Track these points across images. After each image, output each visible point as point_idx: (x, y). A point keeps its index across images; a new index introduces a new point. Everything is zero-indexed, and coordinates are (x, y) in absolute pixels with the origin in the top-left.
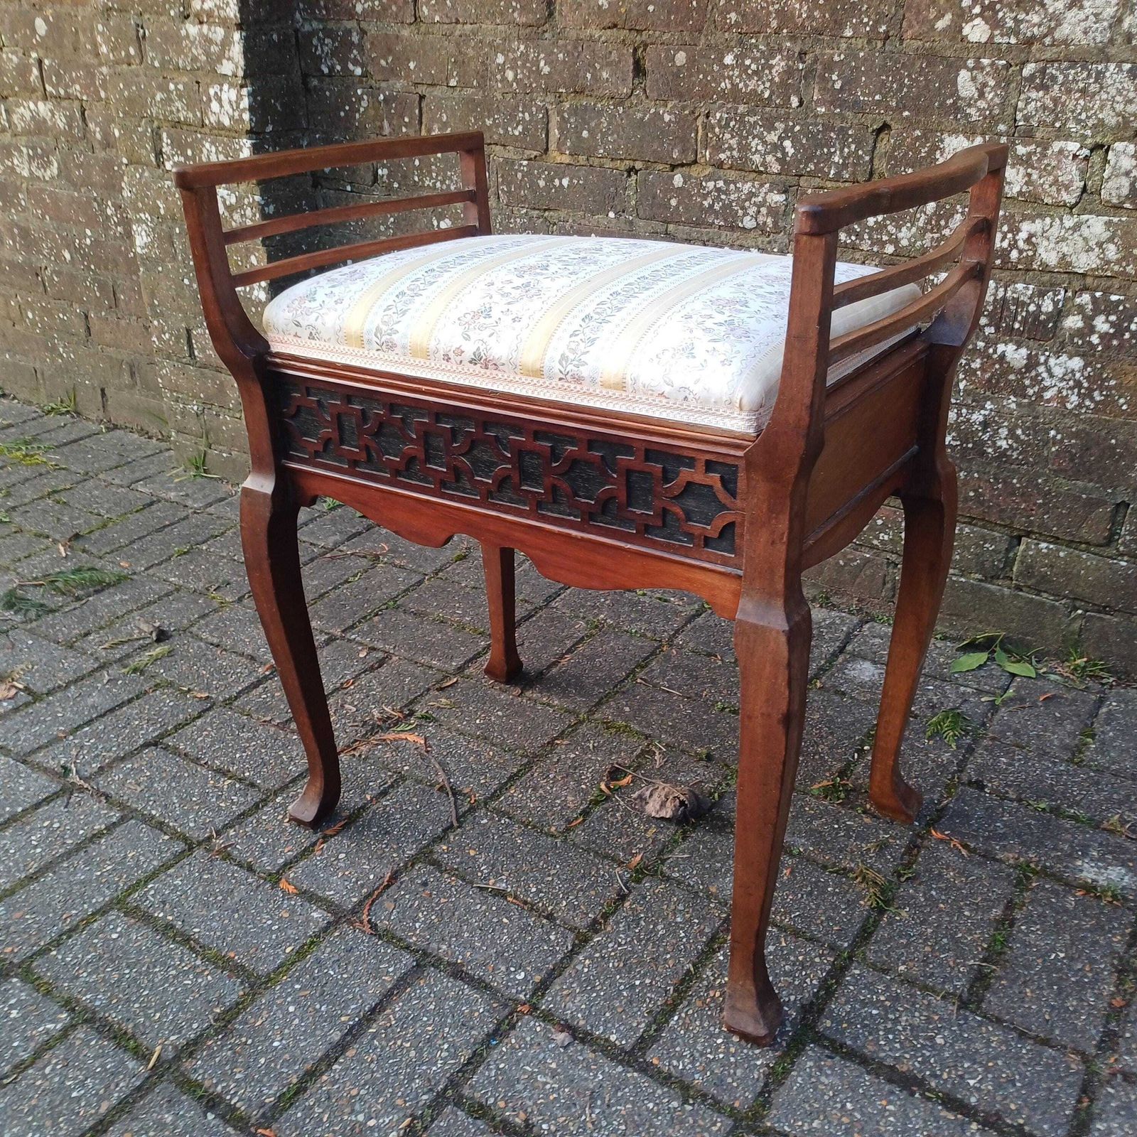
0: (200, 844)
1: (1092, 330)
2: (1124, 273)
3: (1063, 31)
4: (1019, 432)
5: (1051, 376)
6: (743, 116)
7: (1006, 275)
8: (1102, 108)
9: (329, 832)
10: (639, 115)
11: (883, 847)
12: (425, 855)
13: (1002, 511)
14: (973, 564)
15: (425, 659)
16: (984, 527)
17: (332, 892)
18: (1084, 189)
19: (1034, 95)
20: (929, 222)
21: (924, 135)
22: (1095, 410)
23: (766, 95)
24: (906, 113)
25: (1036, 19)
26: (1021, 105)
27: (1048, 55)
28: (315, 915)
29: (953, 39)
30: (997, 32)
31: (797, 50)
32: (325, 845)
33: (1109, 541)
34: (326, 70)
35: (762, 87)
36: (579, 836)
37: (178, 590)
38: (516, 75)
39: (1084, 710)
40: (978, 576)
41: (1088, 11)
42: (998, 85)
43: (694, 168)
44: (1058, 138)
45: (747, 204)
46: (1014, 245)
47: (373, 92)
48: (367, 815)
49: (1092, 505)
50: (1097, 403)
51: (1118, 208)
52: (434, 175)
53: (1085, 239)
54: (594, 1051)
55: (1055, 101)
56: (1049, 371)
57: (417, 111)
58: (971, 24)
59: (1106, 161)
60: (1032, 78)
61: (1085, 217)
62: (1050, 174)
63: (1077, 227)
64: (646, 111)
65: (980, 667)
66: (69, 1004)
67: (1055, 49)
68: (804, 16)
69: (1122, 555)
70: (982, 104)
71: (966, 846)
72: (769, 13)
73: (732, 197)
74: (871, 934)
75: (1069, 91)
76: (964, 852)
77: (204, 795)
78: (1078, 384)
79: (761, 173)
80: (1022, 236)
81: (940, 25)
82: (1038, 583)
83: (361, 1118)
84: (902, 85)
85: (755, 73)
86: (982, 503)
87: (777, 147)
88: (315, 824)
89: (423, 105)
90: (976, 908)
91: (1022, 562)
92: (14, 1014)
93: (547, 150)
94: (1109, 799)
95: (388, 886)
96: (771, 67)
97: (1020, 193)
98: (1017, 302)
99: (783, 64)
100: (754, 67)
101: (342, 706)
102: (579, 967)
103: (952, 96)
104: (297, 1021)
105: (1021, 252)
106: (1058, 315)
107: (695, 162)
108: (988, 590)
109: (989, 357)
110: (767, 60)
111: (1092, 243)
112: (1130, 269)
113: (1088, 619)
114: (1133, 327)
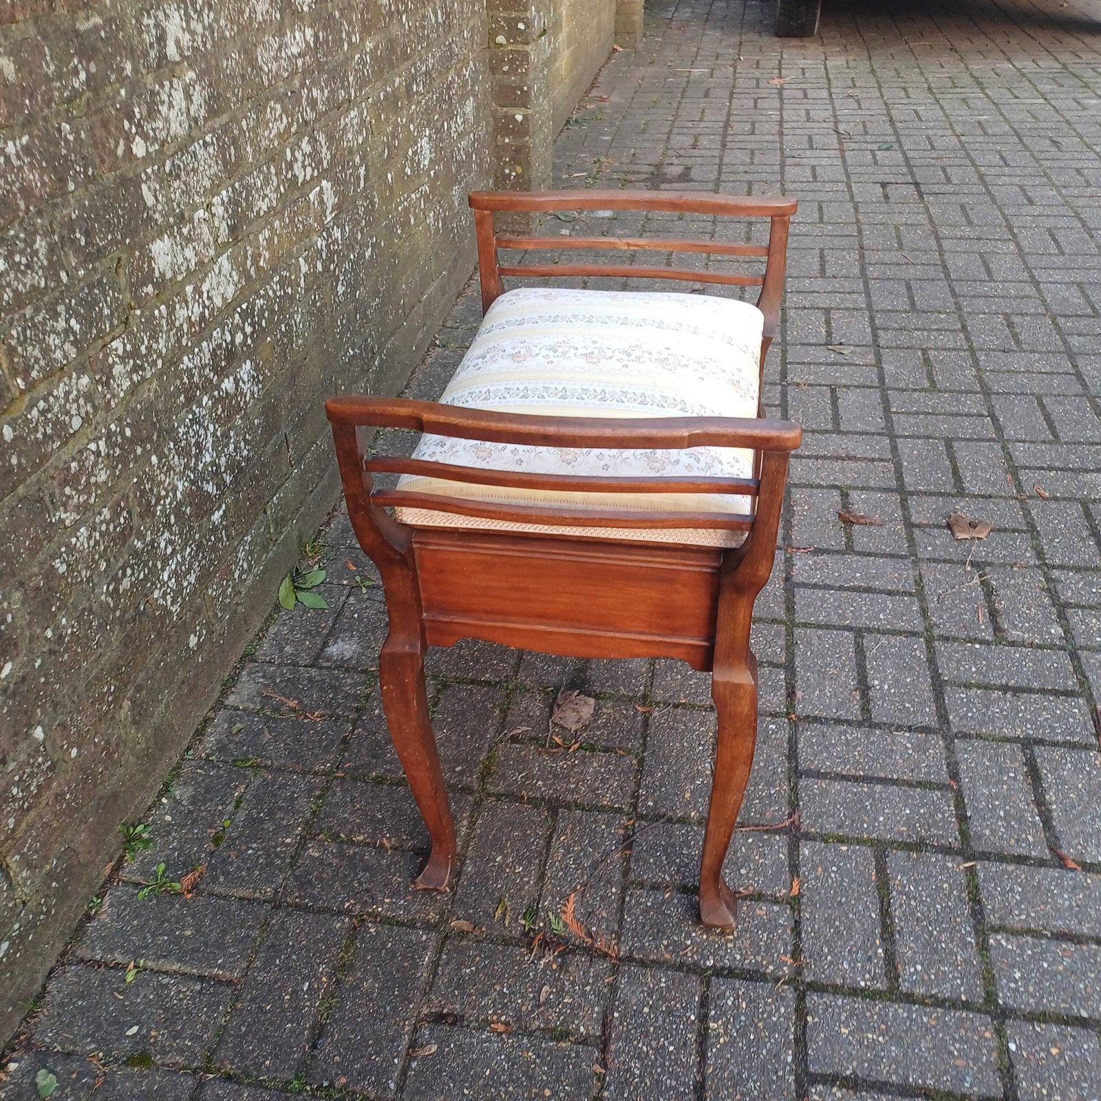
0: (797, 985)
1: (246, 336)
2: (242, 287)
3: (173, 129)
4: (247, 437)
5: (245, 383)
6: (32, 318)
7: (207, 332)
8: (203, 177)
17: (781, 855)
18: (214, 242)
19: (176, 185)
21: (141, 253)
22: (262, 388)
23: (43, 284)
24: (126, 241)
25: (161, 125)
26: (173, 196)
27: (171, 151)
28: (807, 852)
29: (130, 160)
30: (148, 144)
31: (47, 222)
32: (741, 889)
33: (290, 464)
35: (37, 278)
40: (265, 556)
41: (176, 109)
42: (161, 187)
43: (14, 406)
44: (194, 211)
45: (68, 405)
46: (204, 306)
49: (280, 448)
50: (261, 382)
51: (228, 244)
55: (185, 183)
56: (243, 381)
58: (134, 143)
59: (213, 215)
60: (171, 173)
62: (201, 241)
63: (220, 271)
67: (173, 144)
68: (39, 184)
70: (159, 207)
72: (15, 195)
73: (56, 409)
75: (188, 174)
78: (253, 378)
79: (65, 366)
80: (205, 296)
81: (120, 151)
82: (281, 525)
84: (119, 217)
85: (28, 266)
87: (68, 331)
91: (272, 521)
96: (36, 253)
97: (196, 264)
98: (218, 347)
99: (44, 244)
100: (24, 261)
103: (144, 209)
105: (208, 308)
106: (234, 339)
107: (13, 400)
110: (31, 247)
111: (228, 277)
112: (243, 282)
113: (298, 521)
114: (257, 319)
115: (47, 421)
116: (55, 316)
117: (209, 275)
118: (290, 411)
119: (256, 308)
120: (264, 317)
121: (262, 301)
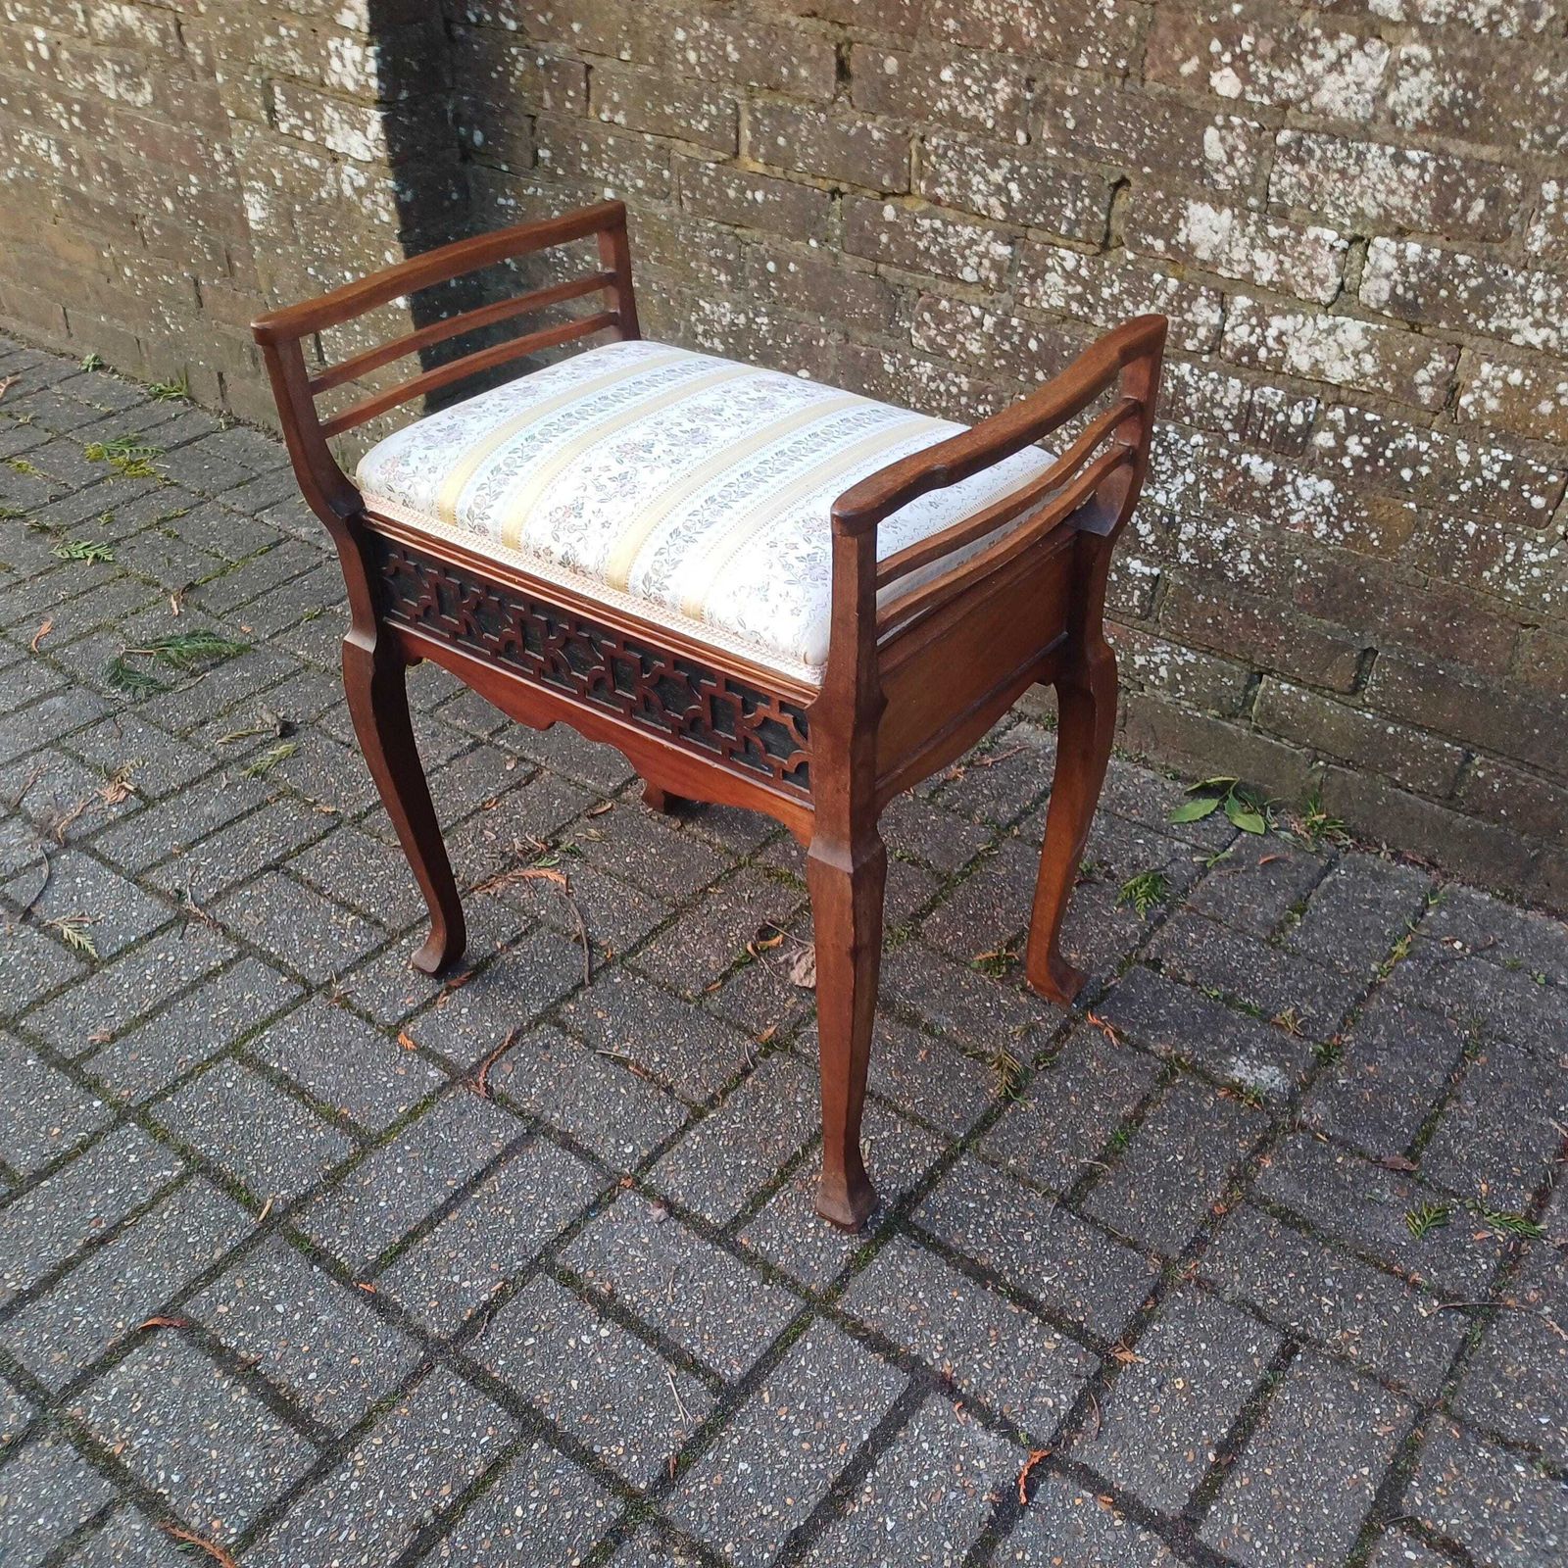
0: (319, 988)
1: (1343, 451)
2: (1381, 390)
3: (1322, 98)
4: (1262, 557)
5: (1299, 498)
6: (962, 145)
7: (1253, 375)
8: (1362, 195)
9: (454, 983)
10: (844, 127)
11: (1031, 1030)
12: (551, 1015)
13: (1242, 644)
14: (1210, 699)
15: (579, 777)
16: (1222, 658)
17: (450, 1051)
18: (1341, 287)
19: (1289, 168)
20: (1170, 302)
21: (1167, 198)
22: (1345, 543)
23: (990, 124)
24: (1147, 170)
25: (1291, 79)
26: (1274, 178)
27: (1304, 124)
28: (431, 1074)
29: (1201, 89)
30: (1249, 88)
31: (1025, 75)
32: (448, 998)
33: (1355, 689)
34: (473, 19)
35: (984, 114)
36: (715, 1002)
37: (306, 667)
38: (699, 57)
39: (1306, 877)
40: (1215, 712)
41: (1350, 78)
42: (1249, 151)
43: (907, 199)
44: (1314, 223)
45: (967, 252)
46: (1262, 342)
47: (531, 54)
48: (495, 966)
49: (1337, 647)
50: (1346, 535)
51: (1376, 314)
52: (605, 165)
53: (1340, 345)
54: (687, 1229)
55: (1312, 178)
56: (1296, 492)
57: (583, 85)
58: (1219, 74)
59: (1366, 258)
60: (1286, 149)
61: (1340, 319)
62: (1304, 264)
63: (1331, 331)
64: (852, 123)
65: (1205, 818)
66: (184, 1152)
67: (1312, 118)
68: (1033, 34)
69: (1368, 706)
70: (1231, 171)
71: (1118, 1034)
72: (992, 26)
73: (952, 241)
74: (990, 1125)
75: (1327, 170)
76: (1115, 1041)
77: (326, 932)
78: (1327, 511)
79: (983, 217)
80: (1272, 332)
81: (1187, 69)
82: (1279, 727)
83: (456, 1279)
84: (1142, 135)
85: (977, 96)
86: (1220, 632)
87: (1001, 190)
88: (439, 974)
89: (591, 77)
90: (1108, 1103)
91: (1262, 703)
92: (132, 1158)
93: (736, 154)
94: (1292, 989)
95: (509, 1047)
96: (994, 92)
97: (1271, 283)
98: (1264, 408)
99: (1008, 90)
100: (975, 88)
101: (481, 832)
102: (688, 1144)
103: (1197, 156)
104: (404, 1183)
105: (1270, 351)
106: (1309, 429)
107: (909, 193)
108: (1224, 728)
109: (1233, 468)
110: (990, 83)
111: (1348, 351)
112: (1388, 386)
113: (1330, 772)
114: (1389, 454)
115: (935, 242)
116: (994, 165)
117: (1300, 318)
118: (1406, 638)
119: (1400, 442)
120: (1413, 468)
121: (1424, 446)
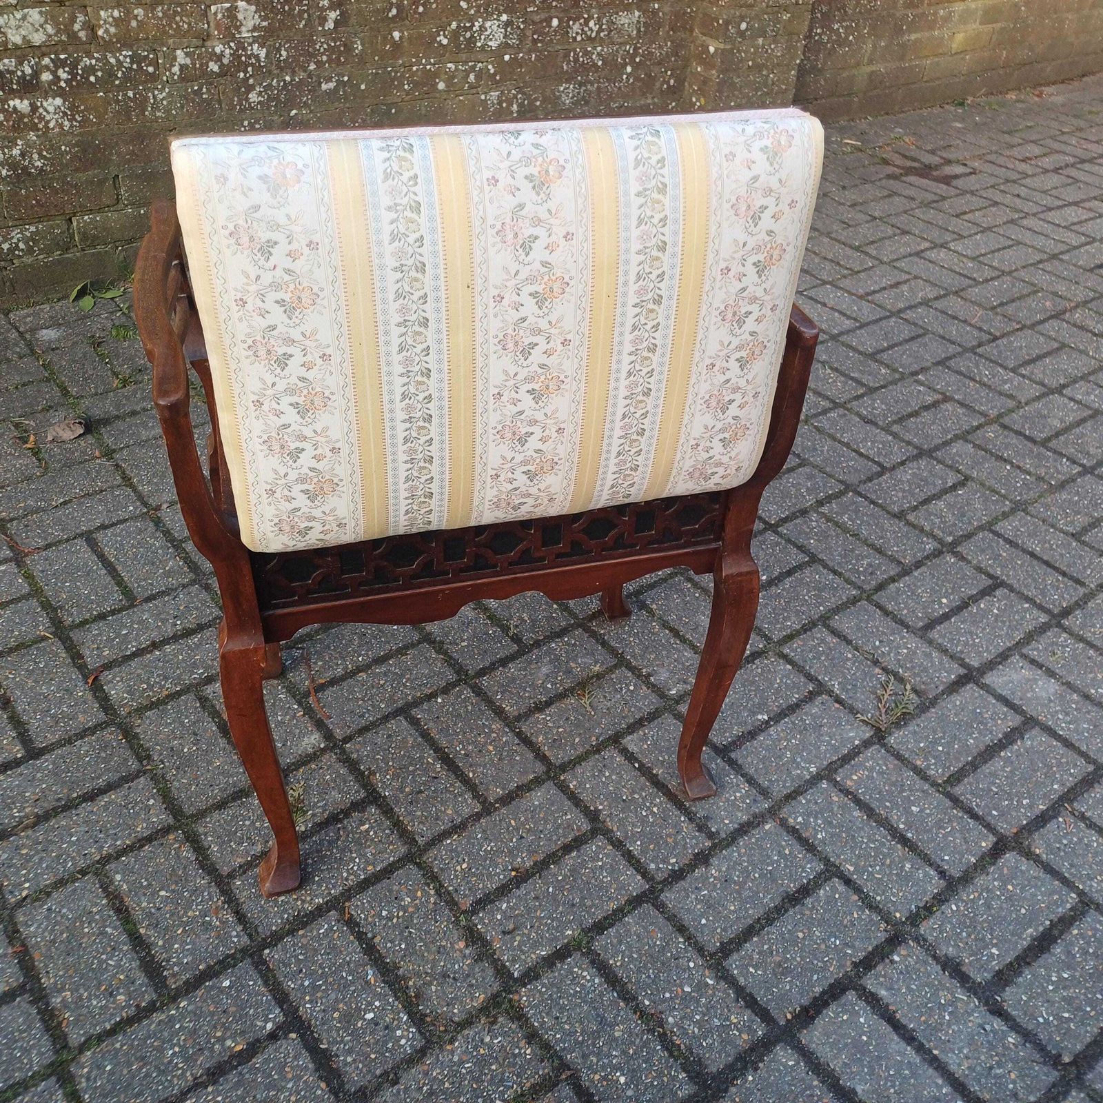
1: (58, 79)
2: (61, 41)
4: (45, 153)
5: (48, 113)
13: (56, 206)
14: (53, 247)
16: (48, 221)
22: (80, 127)
33: (118, 200)
40: (59, 253)
49: (102, 182)
50: (79, 122)
53: (32, 24)
56: (45, 110)
61: (26, 11)
63: (24, 18)
65: (95, 303)
69: (127, 206)
78: (65, 114)
82: (93, 241)
83: (161, 571)
86: (42, 206)
91: (79, 233)
95: (12, 539)
98: (8, 71)
104: (78, 584)
106: (36, 74)
108: (67, 258)
109: (7, 111)
111: (37, 26)
112: (64, 38)
113: (126, 250)
114: (80, 72)
117: (5, 16)
118: (129, 161)
119: (82, 64)
120: (94, 75)
121: (93, 62)
